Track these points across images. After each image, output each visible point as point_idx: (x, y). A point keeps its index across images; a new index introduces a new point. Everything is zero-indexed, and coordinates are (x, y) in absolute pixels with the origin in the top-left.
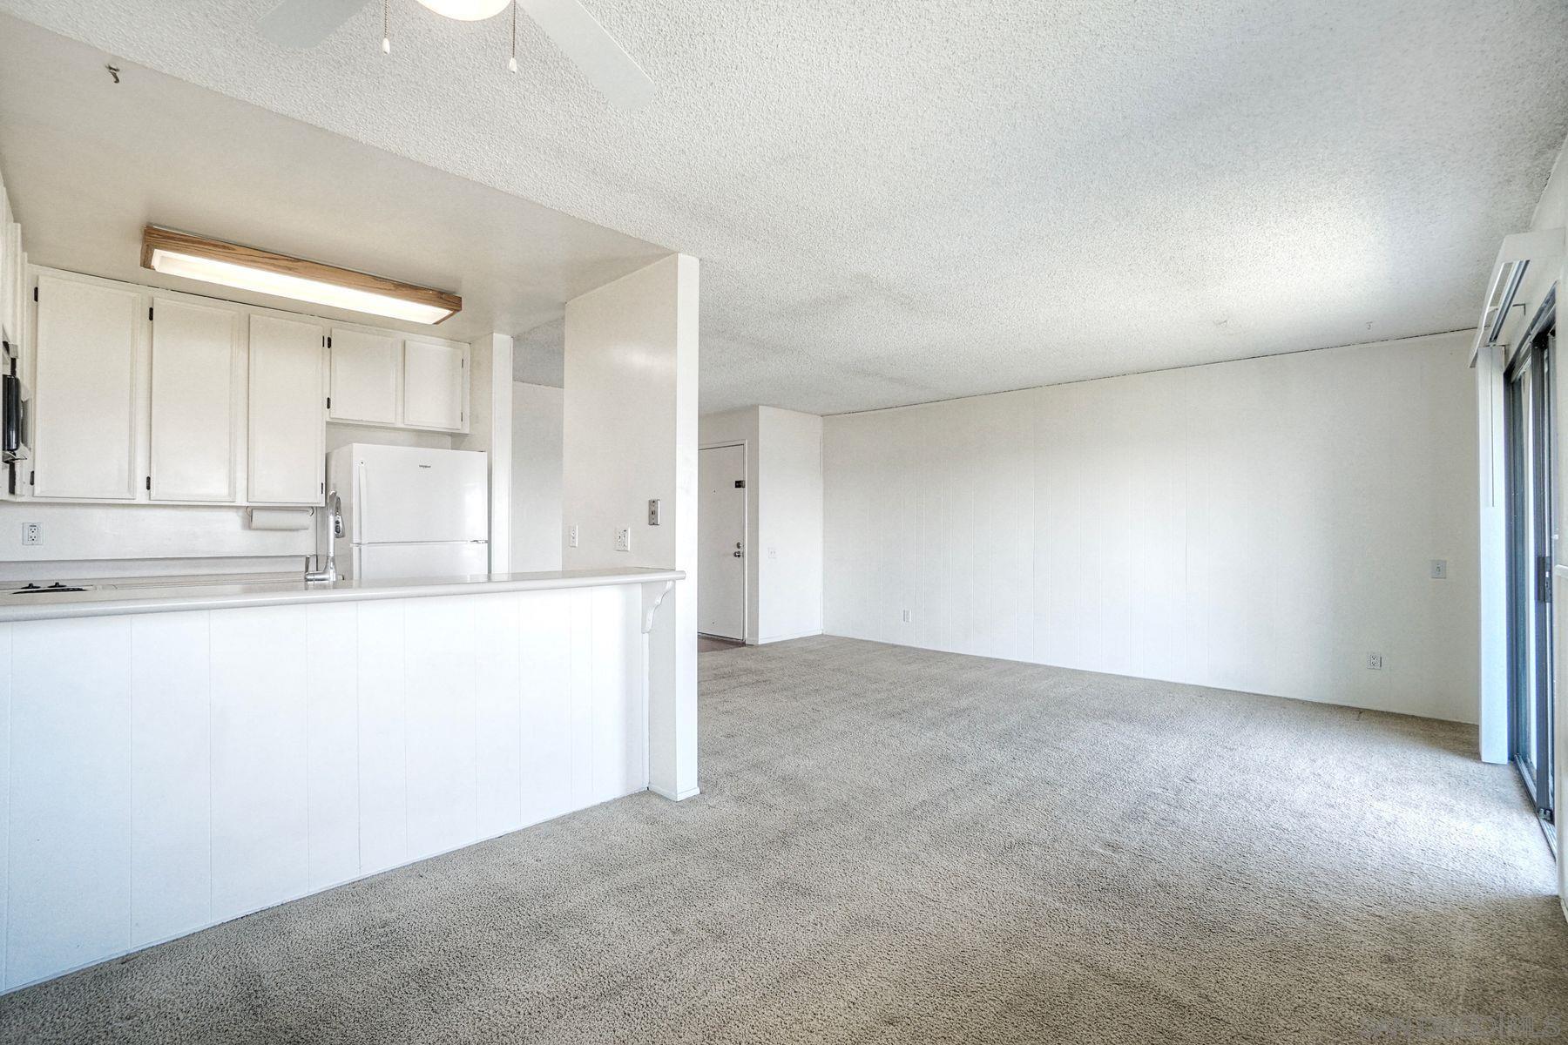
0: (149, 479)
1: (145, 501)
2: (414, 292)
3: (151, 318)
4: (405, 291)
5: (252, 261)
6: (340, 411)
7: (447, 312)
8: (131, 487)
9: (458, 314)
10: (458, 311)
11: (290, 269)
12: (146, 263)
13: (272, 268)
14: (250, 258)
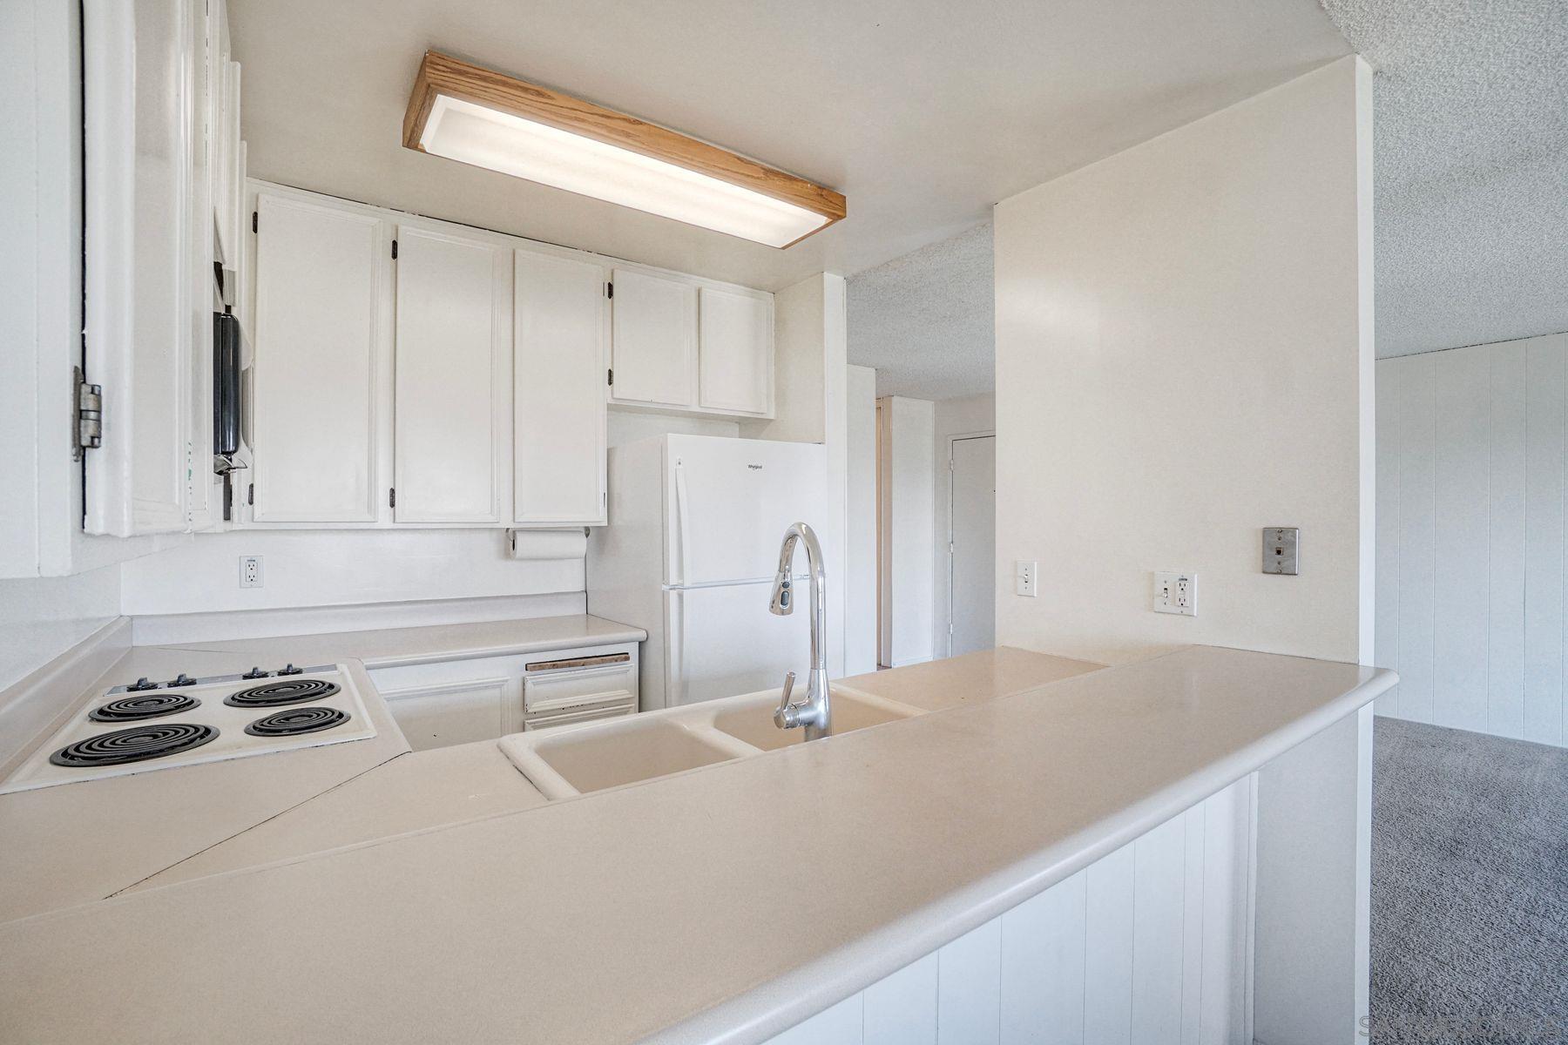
0: (393, 491)
1: (389, 525)
2: (788, 183)
3: (395, 256)
4: (779, 182)
5: (576, 119)
6: (624, 389)
7: (823, 220)
8: (371, 508)
9: (840, 223)
10: (840, 217)
11: (628, 135)
12: (412, 140)
13: (603, 132)
14: (573, 114)
